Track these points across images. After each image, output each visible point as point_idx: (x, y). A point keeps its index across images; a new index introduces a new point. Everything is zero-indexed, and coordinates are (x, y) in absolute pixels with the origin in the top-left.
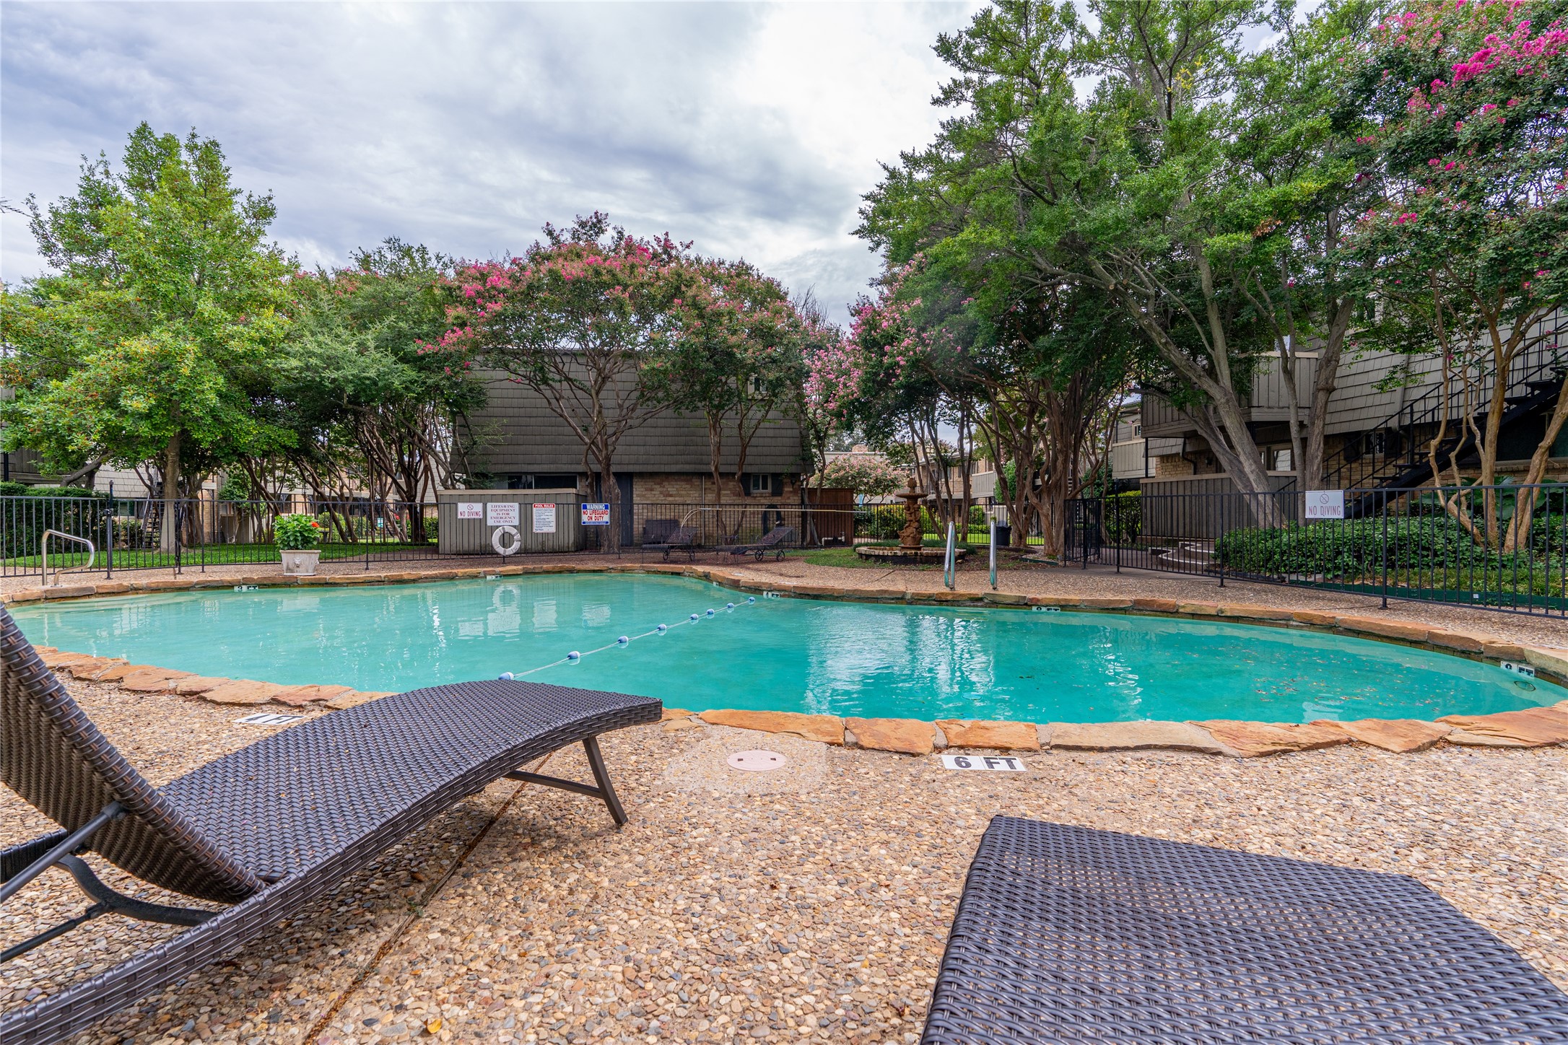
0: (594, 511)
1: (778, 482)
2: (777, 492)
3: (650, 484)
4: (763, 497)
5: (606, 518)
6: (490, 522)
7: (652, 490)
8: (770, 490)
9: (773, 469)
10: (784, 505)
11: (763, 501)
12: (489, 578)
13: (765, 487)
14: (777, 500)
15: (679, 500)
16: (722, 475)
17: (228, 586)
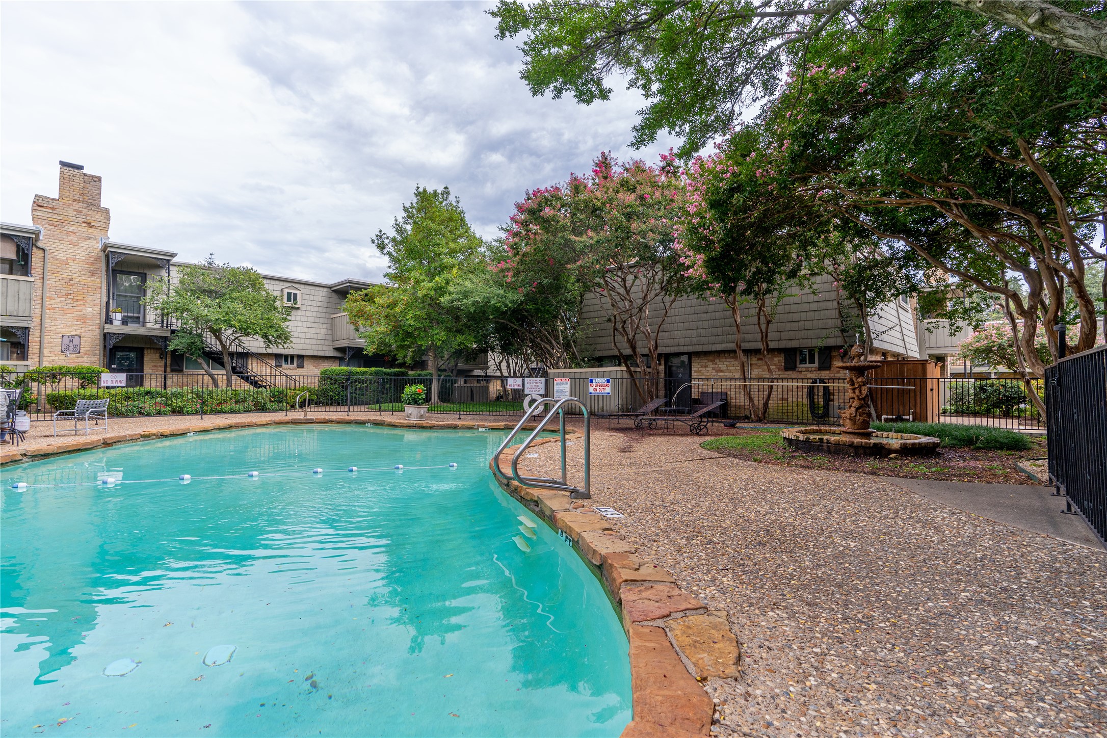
0: (598, 384)
1: (826, 356)
2: (825, 365)
3: (704, 361)
4: (809, 371)
5: (608, 390)
6: (526, 392)
7: (706, 367)
8: (816, 364)
9: (820, 343)
10: (833, 379)
11: (809, 375)
12: (480, 429)
13: (812, 361)
14: (824, 374)
15: (728, 375)
16: (744, 351)
17: (362, 423)
